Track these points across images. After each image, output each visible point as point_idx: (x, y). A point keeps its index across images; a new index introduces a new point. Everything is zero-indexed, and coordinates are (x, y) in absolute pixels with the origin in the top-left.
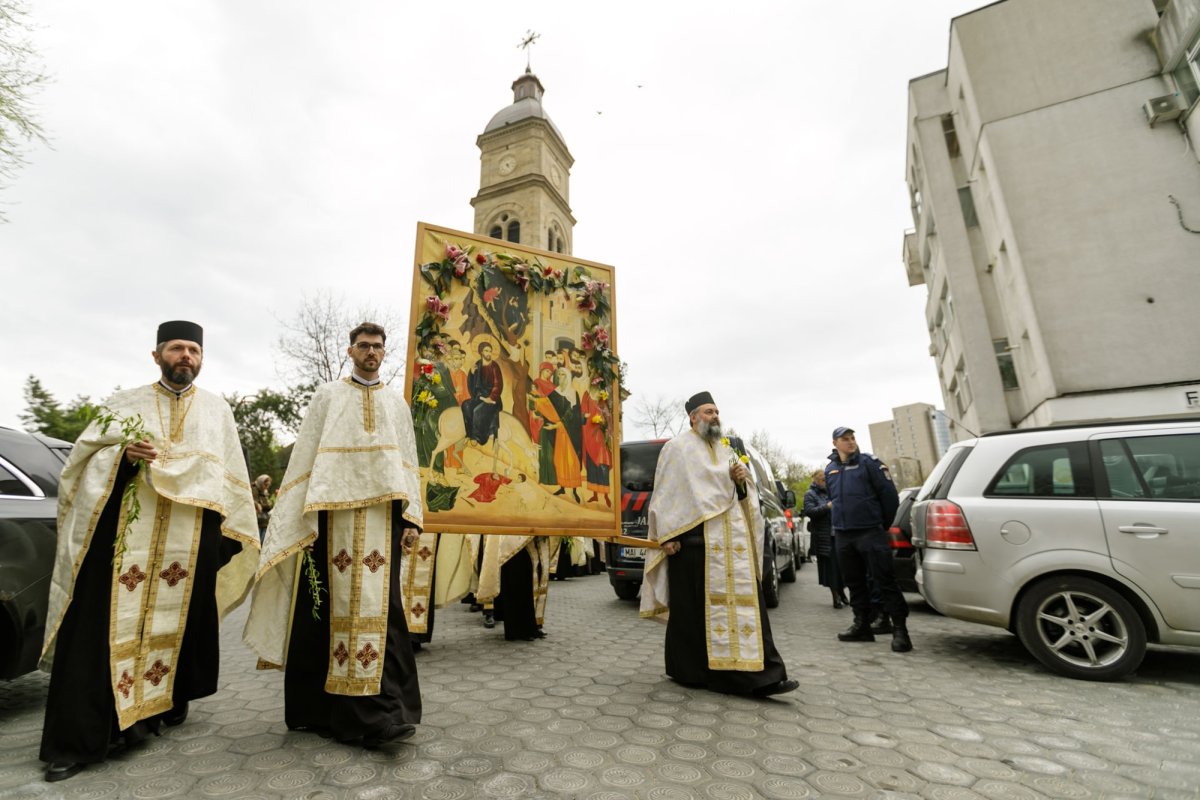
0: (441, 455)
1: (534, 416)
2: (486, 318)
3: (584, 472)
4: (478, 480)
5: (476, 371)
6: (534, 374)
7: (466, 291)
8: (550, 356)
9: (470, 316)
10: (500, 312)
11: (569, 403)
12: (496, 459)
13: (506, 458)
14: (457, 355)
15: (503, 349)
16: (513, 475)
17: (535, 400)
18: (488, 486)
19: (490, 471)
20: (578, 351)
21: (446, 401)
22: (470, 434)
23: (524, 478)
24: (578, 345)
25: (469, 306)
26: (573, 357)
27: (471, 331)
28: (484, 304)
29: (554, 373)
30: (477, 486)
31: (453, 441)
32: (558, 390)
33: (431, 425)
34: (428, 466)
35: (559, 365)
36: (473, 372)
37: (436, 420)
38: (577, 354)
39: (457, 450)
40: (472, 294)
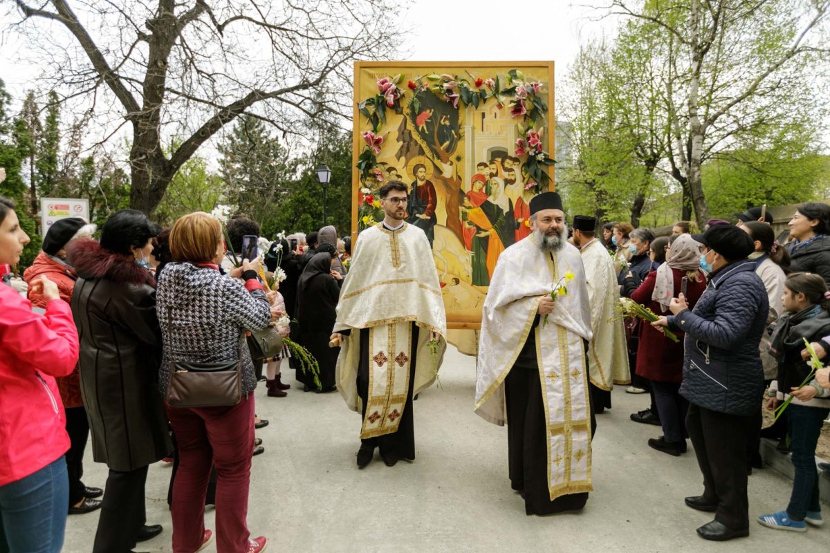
1: (467, 225)
2: (420, 141)
5: (413, 192)
6: (466, 188)
7: (400, 118)
8: (482, 167)
9: (404, 141)
10: (432, 133)
11: (502, 210)
14: (395, 179)
15: (436, 167)
16: (448, 279)
17: (467, 211)
20: (511, 158)
23: (457, 281)
24: (512, 152)
25: (403, 133)
26: (506, 165)
27: (405, 156)
28: (417, 128)
29: (486, 183)
32: (490, 199)
35: (492, 175)
36: (409, 192)
38: (511, 162)
40: (405, 121)
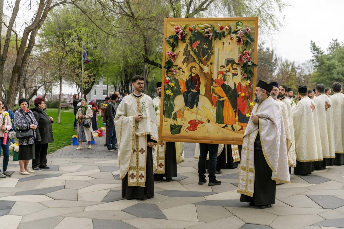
0: (175, 113)
1: (214, 95)
2: (193, 56)
3: (237, 118)
4: (189, 122)
5: (189, 79)
6: (215, 77)
7: (185, 44)
8: (222, 68)
9: (186, 56)
11: (231, 88)
12: (197, 114)
13: (202, 114)
14: (181, 73)
15: (201, 68)
16: (204, 120)
17: (215, 88)
18: (194, 125)
19: (195, 119)
20: (236, 64)
21: (177, 93)
22: (186, 105)
25: (186, 51)
26: (234, 67)
27: (187, 63)
28: (192, 49)
29: (224, 76)
30: (189, 125)
31: (180, 108)
32: (226, 83)
33: (172, 102)
34: (171, 118)
35: (227, 72)
36: (188, 79)
37: (173, 100)
38: (236, 65)
39: (182, 111)
40: (187, 46)
